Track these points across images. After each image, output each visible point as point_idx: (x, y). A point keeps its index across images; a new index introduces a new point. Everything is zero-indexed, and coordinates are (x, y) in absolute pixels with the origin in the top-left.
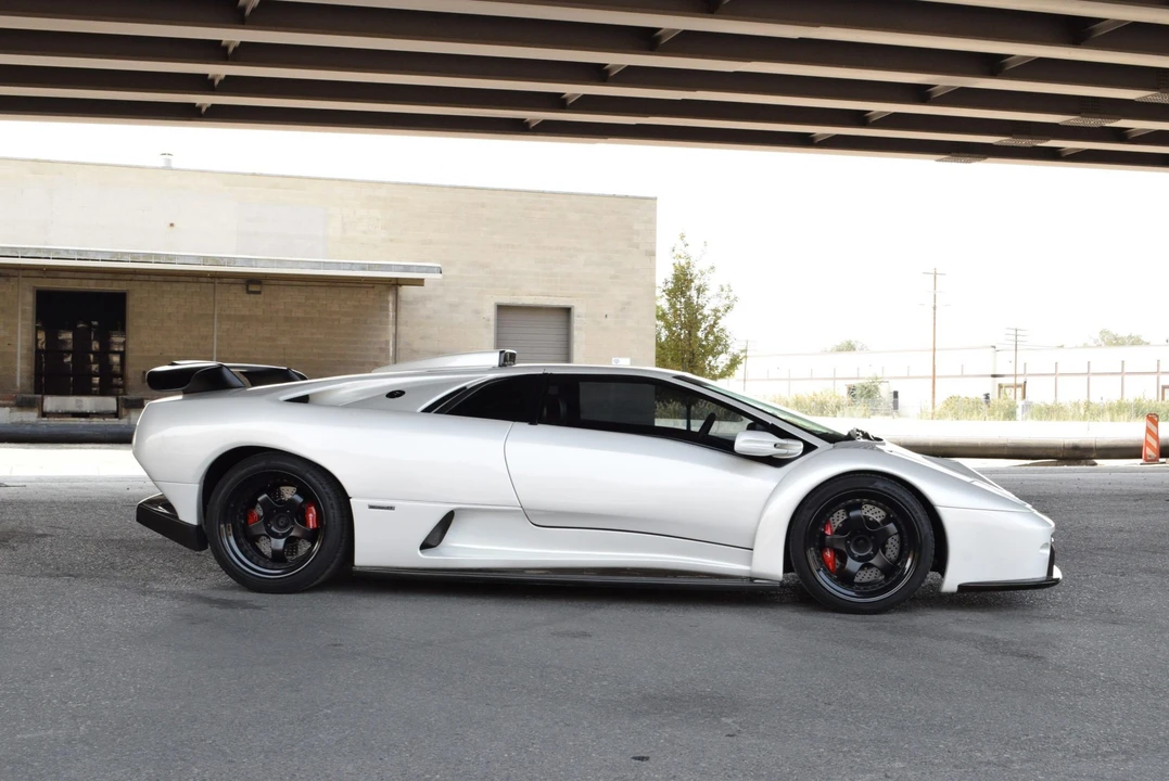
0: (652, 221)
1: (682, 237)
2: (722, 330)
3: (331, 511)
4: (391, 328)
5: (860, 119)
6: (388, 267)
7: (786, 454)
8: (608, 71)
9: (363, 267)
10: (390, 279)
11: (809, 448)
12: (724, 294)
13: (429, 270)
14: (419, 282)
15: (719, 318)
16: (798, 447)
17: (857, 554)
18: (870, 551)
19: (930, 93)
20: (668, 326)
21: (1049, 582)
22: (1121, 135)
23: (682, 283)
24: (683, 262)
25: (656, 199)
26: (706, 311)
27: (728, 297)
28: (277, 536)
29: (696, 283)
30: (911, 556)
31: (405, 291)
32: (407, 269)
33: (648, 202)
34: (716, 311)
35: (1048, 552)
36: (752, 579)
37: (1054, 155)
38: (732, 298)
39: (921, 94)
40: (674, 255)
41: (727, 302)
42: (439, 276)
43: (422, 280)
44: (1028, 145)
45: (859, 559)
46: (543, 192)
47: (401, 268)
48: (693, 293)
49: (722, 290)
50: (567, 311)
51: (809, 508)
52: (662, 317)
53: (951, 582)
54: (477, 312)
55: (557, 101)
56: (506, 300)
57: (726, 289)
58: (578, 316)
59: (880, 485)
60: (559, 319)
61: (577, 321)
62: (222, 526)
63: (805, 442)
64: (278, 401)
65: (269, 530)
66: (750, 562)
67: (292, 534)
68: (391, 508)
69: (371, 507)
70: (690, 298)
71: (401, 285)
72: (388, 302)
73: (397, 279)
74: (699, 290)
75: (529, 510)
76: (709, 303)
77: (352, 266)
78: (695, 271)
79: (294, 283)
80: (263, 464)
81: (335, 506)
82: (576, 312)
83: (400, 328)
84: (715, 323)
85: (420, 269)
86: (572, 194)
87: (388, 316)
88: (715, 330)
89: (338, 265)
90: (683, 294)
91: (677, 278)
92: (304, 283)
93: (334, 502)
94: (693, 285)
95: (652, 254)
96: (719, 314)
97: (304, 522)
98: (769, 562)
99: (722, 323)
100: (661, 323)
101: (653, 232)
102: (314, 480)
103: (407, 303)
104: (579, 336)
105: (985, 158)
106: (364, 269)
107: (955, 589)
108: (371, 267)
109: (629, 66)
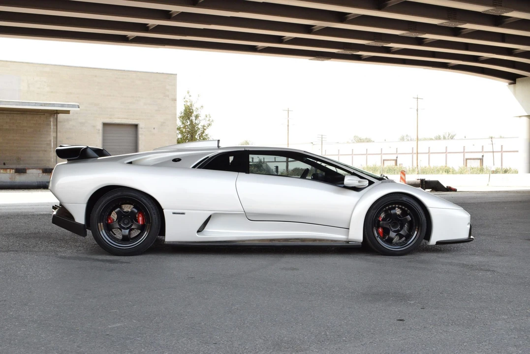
0: (175, 85)
1: (188, 92)
2: (207, 135)
3: (154, 216)
4: (53, 134)
5: (280, 40)
6: (53, 105)
7: (362, 186)
8: (171, 14)
9: (41, 105)
10: (54, 111)
11: (371, 183)
12: (207, 119)
13: (73, 106)
14: (68, 112)
15: (205, 129)
16: (366, 183)
17: (394, 229)
18: (398, 228)
19: (312, 29)
20: (182, 133)
21: (468, 240)
22: (388, 50)
23: (188, 113)
24: (189, 104)
25: (176, 75)
26: (200, 126)
27: (209, 120)
28: (124, 228)
29: (195, 113)
30: (417, 229)
31: (60, 116)
32: (63, 106)
33: (173, 76)
34: (204, 126)
35: (469, 226)
36: (348, 242)
37: (359, 58)
38: (211, 120)
39: (308, 29)
40: (185, 100)
41: (209, 122)
42: (78, 109)
43: (69, 111)
44: (350, 54)
45: (394, 232)
46: (124, 71)
47: (60, 105)
48: (193, 118)
49: (206, 117)
50: (136, 126)
51: (374, 210)
52: (179, 129)
53: (433, 240)
54: (94, 126)
55: (144, 28)
56: (108, 121)
57: (208, 116)
58: (141, 129)
59: (405, 199)
60: (132, 129)
61: (141, 131)
62: (99, 224)
63: (369, 181)
64: (124, 163)
65: (120, 225)
66: (348, 234)
67: (132, 227)
68: (183, 214)
69: (174, 213)
70: (191, 121)
71: (59, 113)
72: (50, 122)
73: (57, 110)
74: (197, 117)
75: (248, 213)
76: (201, 123)
77: (36, 104)
78: (194, 108)
79: (4, 112)
80: (119, 194)
81: (155, 213)
82: (140, 126)
83: (58, 134)
84: (203, 132)
85: (69, 106)
86: (138, 72)
87: (51, 128)
88: (203, 135)
89: (29, 104)
90: (189, 118)
91: (185, 110)
92: (9, 112)
93: (154, 211)
94: (193, 115)
95: (175, 100)
96: (205, 128)
97: (137, 221)
98: (357, 234)
99: (206, 132)
100: (178, 132)
101: (175, 90)
102: (145, 201)
103: (60, 122)
104: (141, 137)
105: (330, 59)
106: (42, 106)
107: (435, 243)
108: (45, 105)
109: (182, 12)
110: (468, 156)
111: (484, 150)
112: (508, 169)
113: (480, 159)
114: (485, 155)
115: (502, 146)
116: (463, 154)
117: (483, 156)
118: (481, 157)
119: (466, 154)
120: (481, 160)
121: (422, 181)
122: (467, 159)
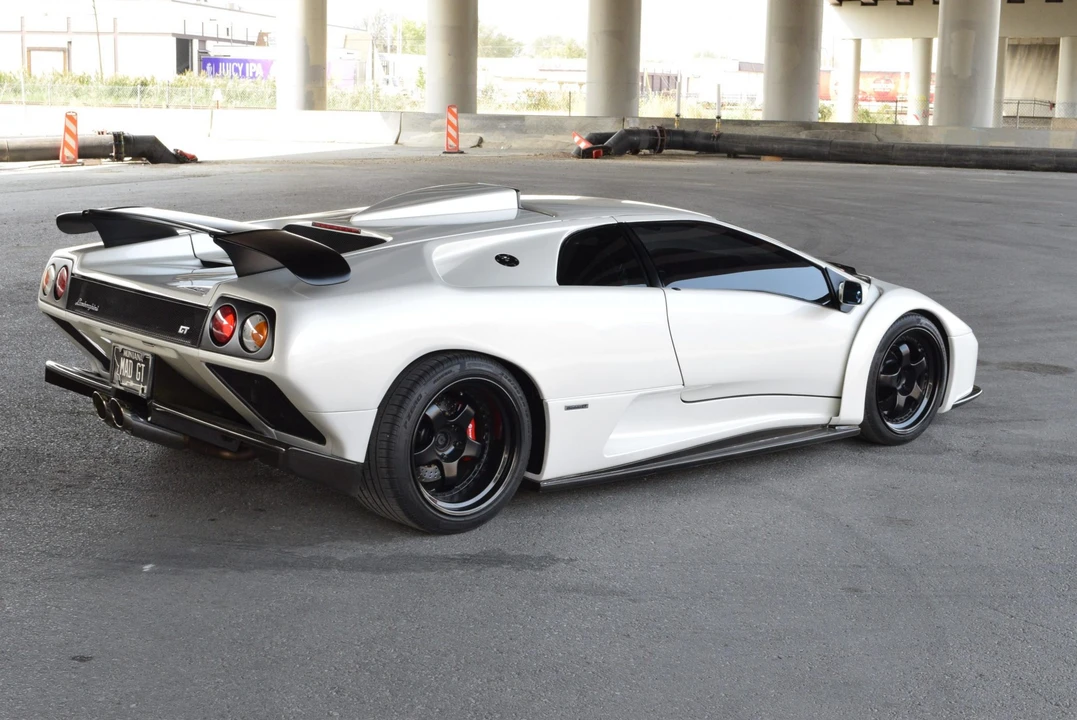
36: (832, 427)
66: (839, 411)
67: (463, 454)
68: (585, 406)
69: (569, 408)
75: (688, 386)
98: (854, 411)
107: (951, 409)
110: (32, 41)
111: (73, 28)
112: (149, 79)
113: (63, 50)
114: (75, 39)
115: (115, 19)
116: (19, 36)
117: (70, 43)
118: (66, 46)
119: (27, 37)
120: (67, 52)
121: (117, 137)
122: (30, 50)
